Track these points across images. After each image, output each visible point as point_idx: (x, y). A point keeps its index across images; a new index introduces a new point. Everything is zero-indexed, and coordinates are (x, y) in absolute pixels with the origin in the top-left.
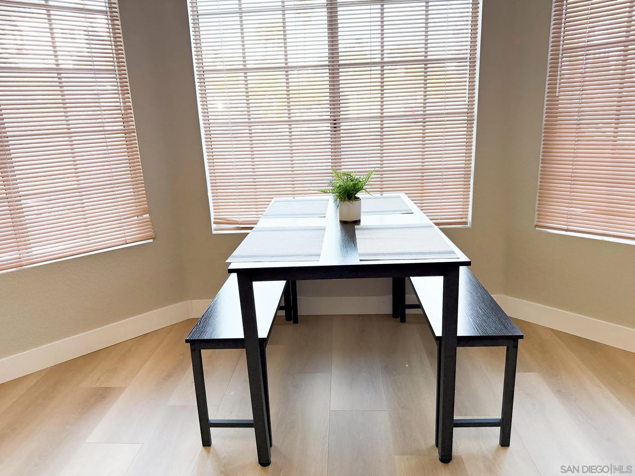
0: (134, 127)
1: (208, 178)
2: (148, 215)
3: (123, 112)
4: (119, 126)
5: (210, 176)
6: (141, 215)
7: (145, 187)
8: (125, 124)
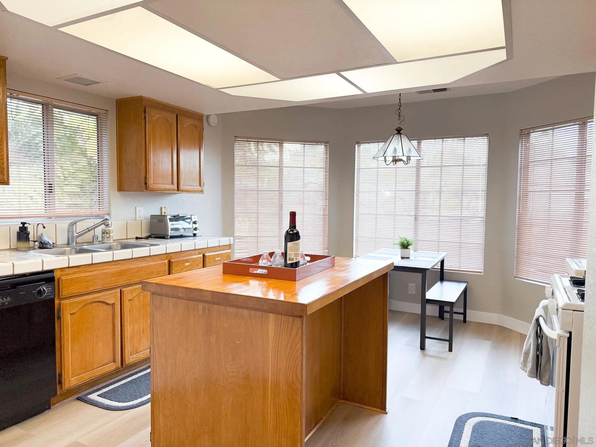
0: (327, 213)
1: (354, 237)
2: (327, 250)
3: (324, 207)
4: (322, 213)
5: (356, 236)
6: (325, 250)
7: (328, 238)
8: (324, 212)
